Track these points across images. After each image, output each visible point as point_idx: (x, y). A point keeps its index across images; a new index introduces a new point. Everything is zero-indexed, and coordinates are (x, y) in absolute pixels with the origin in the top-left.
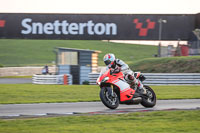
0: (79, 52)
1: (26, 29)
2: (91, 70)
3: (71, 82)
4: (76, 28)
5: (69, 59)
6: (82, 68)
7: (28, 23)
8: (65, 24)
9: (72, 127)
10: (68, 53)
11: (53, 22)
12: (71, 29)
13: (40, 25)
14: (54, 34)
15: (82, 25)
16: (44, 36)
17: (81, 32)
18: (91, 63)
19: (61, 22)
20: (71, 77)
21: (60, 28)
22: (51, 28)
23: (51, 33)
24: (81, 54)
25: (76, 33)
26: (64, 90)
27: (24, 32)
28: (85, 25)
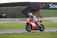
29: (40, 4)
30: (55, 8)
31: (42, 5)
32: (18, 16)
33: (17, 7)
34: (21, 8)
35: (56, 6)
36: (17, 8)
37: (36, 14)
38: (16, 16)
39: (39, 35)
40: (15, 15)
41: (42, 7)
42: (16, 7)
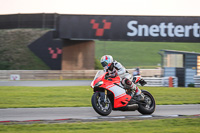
0: (184, 55)
1: (132, 31)
2: (197, 73)
3: (176, 84)
4: (182, 31)
5: (174, 61)
6: (188, 70)
7: (133, 25)
8: (170, 26)
9: (177, 129)
10: (173, 55)
11: (158, 25)
12: (176, 31)
13: (145, 27)
14: (160, 36)
15: (188, 28)
16: (150, 39)
17: (187, 35)
18: (196, 66)
19: (166, 24)
20: (176, 79)
21: (166, 31)
22: (157, 30)
23: (157, 35)
24: (187, 56)
25: (181, 35)
26: (169, 93)
27: (129, 34)
28: (191, 27)
29: (93, 21)
30: (146, 34)
31: (101, 26)
32: (18, 61)
33: (13, 30)
34: (29, 34)
35: (152, 30)
36: (13, 34)
37: (80, 56)
38: (11, 61)
39: (93, 128)
40: (8, 60)
41: (100, 32)
42: (9, 31)
